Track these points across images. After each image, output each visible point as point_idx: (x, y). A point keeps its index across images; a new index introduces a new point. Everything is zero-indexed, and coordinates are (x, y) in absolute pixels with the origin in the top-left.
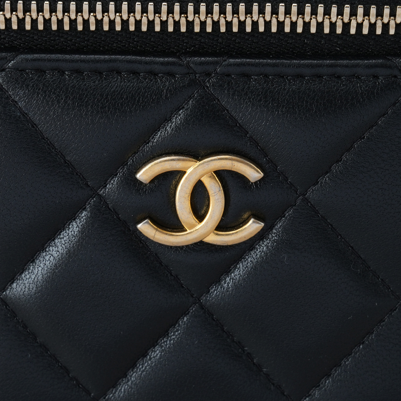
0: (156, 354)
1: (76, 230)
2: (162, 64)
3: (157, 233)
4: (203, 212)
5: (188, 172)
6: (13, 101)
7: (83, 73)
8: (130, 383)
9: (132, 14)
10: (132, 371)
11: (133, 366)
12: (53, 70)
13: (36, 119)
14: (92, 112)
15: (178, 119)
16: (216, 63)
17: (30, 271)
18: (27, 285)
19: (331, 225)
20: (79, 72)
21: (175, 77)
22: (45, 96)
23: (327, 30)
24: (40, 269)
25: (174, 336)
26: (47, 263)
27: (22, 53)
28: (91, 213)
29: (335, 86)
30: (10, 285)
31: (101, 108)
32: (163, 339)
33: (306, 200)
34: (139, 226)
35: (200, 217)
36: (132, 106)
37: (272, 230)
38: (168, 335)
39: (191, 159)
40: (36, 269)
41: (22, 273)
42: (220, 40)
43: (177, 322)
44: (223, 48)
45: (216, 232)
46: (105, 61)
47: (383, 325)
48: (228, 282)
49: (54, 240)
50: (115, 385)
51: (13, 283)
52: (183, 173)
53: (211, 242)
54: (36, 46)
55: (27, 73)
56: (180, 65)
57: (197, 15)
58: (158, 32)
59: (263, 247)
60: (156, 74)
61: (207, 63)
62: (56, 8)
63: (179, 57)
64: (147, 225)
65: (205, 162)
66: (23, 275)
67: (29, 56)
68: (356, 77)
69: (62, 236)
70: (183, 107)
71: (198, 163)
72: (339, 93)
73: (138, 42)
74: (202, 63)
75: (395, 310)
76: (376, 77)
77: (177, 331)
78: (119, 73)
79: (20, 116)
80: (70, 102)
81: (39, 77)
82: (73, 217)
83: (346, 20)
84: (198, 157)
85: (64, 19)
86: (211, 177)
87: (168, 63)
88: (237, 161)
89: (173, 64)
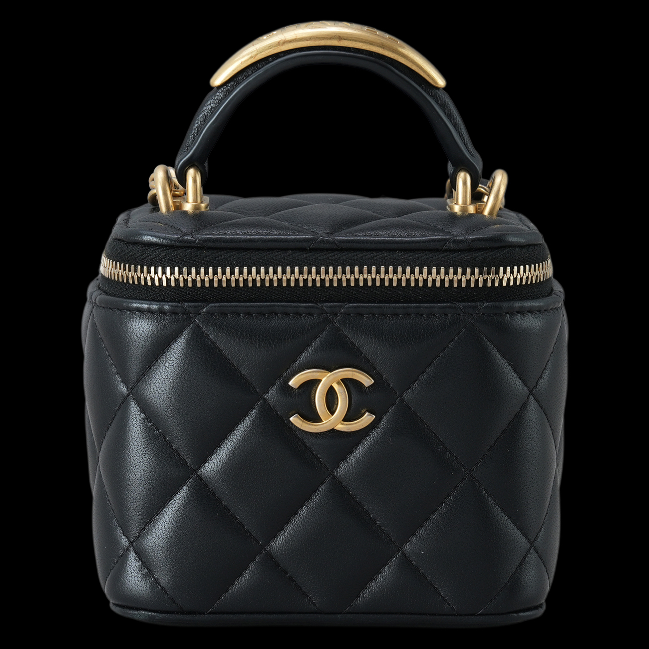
0: (304, 512)
1: (249, 423)
2: (305, 307)
3: (303, 423)
4: (334, 409)
5: (323, 380)
6: (206, 334)
7: (252, 315)
8: (286, 534)
9: (284, 275)
10: (288, 525)
11: (288, 522)
12: (232, 313)
13: (221, 346)
14: (259, 340)
15: (316, 343)
16: (341, 306)
17: (218, 454)
18: (216, 463)
19: (420, 418)
20: (249, 314)
21: (313, 316)
22: (228, 330)
23: (413, 284)
24: (224, 451)
25: (316, 499)
26: (229, 447)
27: (213, 302)
28: (259, 411)
29: (419, 321)
30: (204, 465)
31: (265, 337)
32: (308, 501)
33: (402, 401)
34: (291, 419)
35: (332, 413)
36: (286, 335)
37: (381, 421)
38: (311, 498)
39: (325, 371)
40: (222, 452)
41: (212, 455)
42: (343, 293)
43: (318, 489)
44: (344, 298)
45: (342, 422)
46: (268, 306)
47: (458, 489)
48: (353, 458)
49: (233, 431)
50: (275, 536)
51: (206, 463)
52: (320, 381)
53: (340, 430)
54: (221, 299)
55: (215, 316)
56: (317, 308)
57: (327, 275)
58: (302, 287)
59: (375, 434)
60: (301, 315)
61: (335, 307)
62: (234, 271)
63: (316, 303)
64: (296, 419)
65: (335, 373)
66: (213, 457)
67: (217, 304)
68: (433, 315)
69: (239, 428)
70: (319, 336)
71: (330, 374)
72: (422, 325)
73: (288, 294)
74: (331, 307)
75: (465, 479)
76: (446, 315)
77: (318, 494)
78: (276, 314)
79: (210, 345)
80: (244, 333)
81: (223, 318)
82: (246, 415)
83: (425, 277)
84: (330, 370)
85: (240, 279)
86: (338, 383)
87: (309, 307)
88: (356, 372)
89: (313, 307)
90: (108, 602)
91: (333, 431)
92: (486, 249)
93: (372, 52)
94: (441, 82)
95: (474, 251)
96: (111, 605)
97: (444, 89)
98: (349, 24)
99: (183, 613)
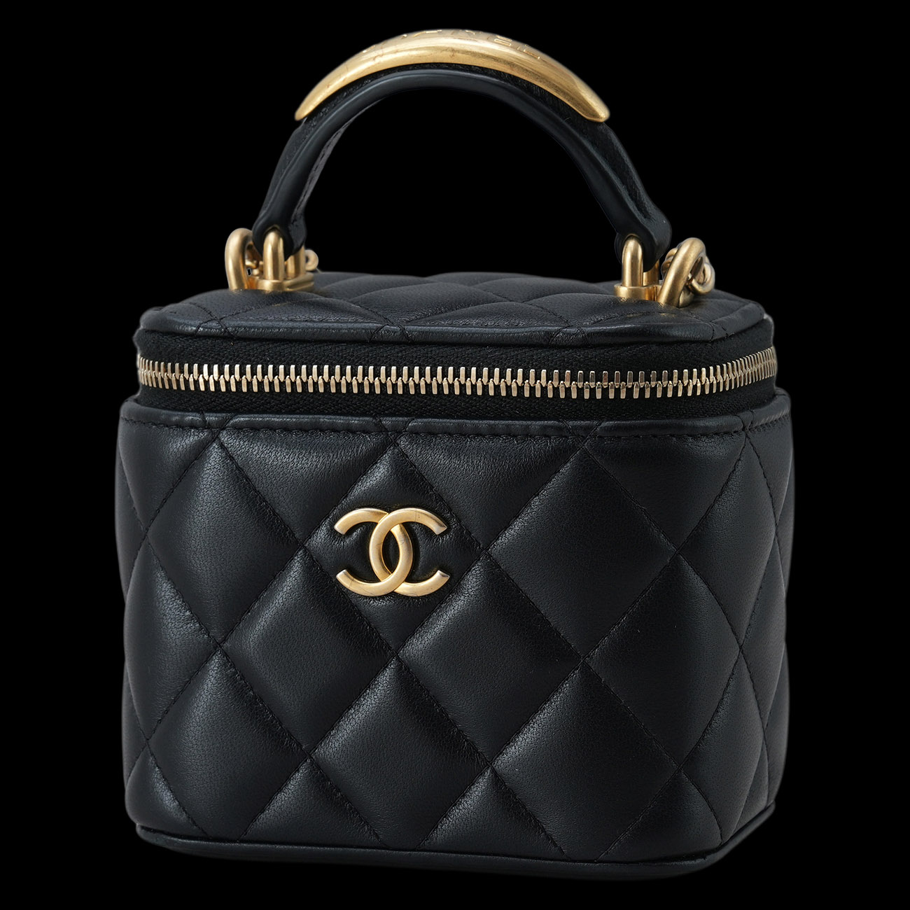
3: (353, 582)
4: (394, 564)
5: (380, 524)
7: (291, 432)
9: (333, 376)
12: (266, 428)
16: (406, 422)
19: (513, 581)
29: (510, 444)
33: (488, 556)
34: (338, 576)
37: (459, 583)
38: (370, 687)
39: (381, 511)
45: (405, 583)
53: (402, 594)
55: (243, 431)
56: (373, 423)
60: (353, 433)
61: (398, 422)
62: (268, 370)
63: (374, 417)
64: (344, 576)
65: (395, 514)
71: (388, 515)
74: (393, 422)
75: (577, 669)
76: (548, 437)
81: (253, 435)
82: (282, 569)
84: (389, 510)
86: (399, 528)
87: (363, 422)
88: (421, 513)
89: (368, 422)
90: (134, 825)
91: (393, 594)
92: (611, 345)
93: (500, 72)
94: (603, 113)
95: (591, 348)
96: (138, 830)
97: (607, 122)
98: (474, 33)
99: (208, 839)
